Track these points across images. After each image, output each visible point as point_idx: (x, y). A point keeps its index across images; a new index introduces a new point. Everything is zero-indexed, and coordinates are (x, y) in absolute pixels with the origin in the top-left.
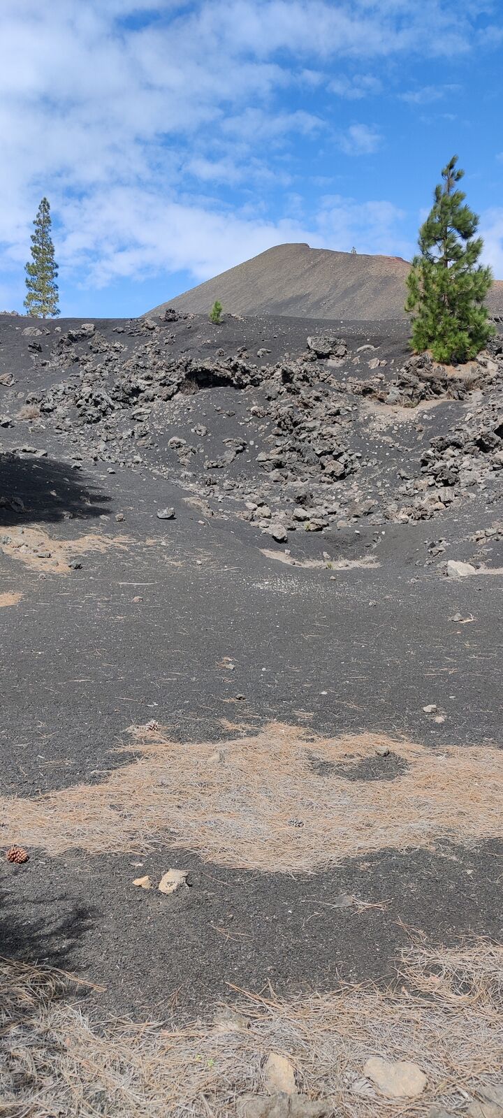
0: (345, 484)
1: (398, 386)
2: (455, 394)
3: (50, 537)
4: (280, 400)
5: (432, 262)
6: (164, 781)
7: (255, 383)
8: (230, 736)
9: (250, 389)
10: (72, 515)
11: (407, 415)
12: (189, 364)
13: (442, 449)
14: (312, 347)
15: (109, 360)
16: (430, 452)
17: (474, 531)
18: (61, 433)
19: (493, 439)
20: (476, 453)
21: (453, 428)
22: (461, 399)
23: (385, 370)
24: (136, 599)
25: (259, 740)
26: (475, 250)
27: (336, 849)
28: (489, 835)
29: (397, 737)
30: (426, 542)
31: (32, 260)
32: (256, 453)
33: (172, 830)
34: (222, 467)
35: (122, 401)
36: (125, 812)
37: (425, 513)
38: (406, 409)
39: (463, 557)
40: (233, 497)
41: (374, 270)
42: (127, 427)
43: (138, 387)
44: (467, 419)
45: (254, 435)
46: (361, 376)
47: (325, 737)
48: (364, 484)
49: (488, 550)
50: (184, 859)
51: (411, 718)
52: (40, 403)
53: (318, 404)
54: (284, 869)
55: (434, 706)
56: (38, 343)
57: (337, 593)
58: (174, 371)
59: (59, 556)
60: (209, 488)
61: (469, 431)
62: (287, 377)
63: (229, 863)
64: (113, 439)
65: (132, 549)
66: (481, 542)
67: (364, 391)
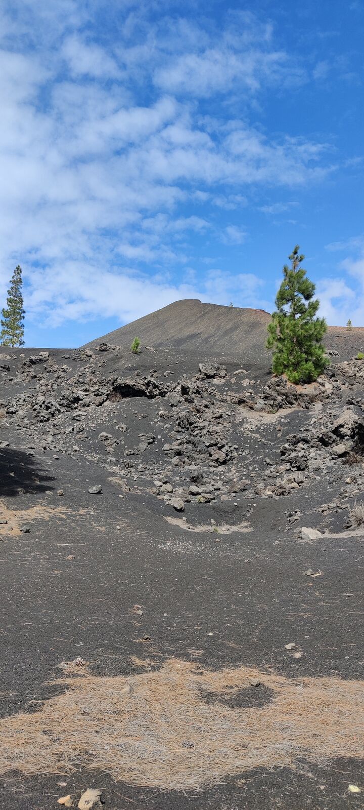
0: (226, 468)
1: (263, 399)
2: (303, 404)
3: (8, 508)
4: (180, 407)
5: (285, 315)
6: (86, 709)
7: (162, 394)
8: (139, 670)
9: (159, 399)
10: (25, 491)
11: (270, 419)
12: (116, 380)
13: (295, 443)
14: (202, 370)
15: (58, 378)
16: (286, 445)
17: (320, 505)
18: (20, 429)
19: (331, 437)
20: (320, 447)
21: (302, 429)
22: (307, 408)
23: (254, 387)
24: (70, 557)
25: (161, 674)
26: (314, 307)
27: (219, 768)
28: (337, 754)
29: (266, 670)
30: (286, 512)
31: (7, 308)
32: (162, 444)
33: (91, 752)
34: (138, 454)
35: (66, 406)
36: (54, 736)
37: (284, 490)
38: (269, 414)
39: (312, 525)
40: (145, 477)
41: (245, 319)
42: (69, 425)
43: (79, 396)
44: (312, 422)
45: (161, 431)
46: (237, 391)
47: (211, 671)
48: (240, 468)
49: (330, 520)
50: (99, 779)
51: (276, 654)
52: (7, 408)
53: (207, 410)
54: (178, 786)
55: (294, 644)
56: (8, 365)
57: (221, 552)
58: (105, 385)
59: (13, 523)
60: (127, 470)
61: (314, 431)
62: (185, 391)
63: (134, 781)
64: (58, 434)
65: (69, 517)
66: (325, 513)
67: (239, 401)
